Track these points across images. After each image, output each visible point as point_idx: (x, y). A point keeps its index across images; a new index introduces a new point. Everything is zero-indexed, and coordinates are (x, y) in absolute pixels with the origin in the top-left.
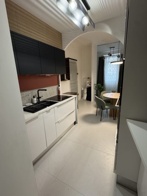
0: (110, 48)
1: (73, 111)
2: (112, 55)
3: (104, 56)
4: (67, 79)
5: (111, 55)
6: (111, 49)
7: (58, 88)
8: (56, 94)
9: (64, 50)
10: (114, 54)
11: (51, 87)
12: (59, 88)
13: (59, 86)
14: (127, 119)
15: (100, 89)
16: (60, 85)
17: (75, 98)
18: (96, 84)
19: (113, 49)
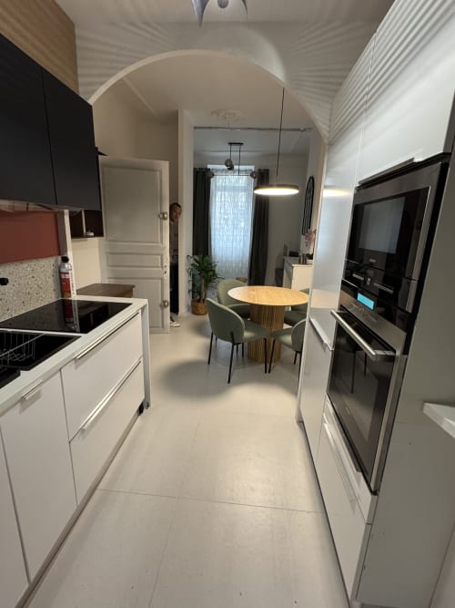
0: (231, 144)
1: (136, 361)
2: (236, 167)
3: (209, 166)
4: (92, 234)
5: (231, 168)
6: (234, 147)
7: (59, 268)
8: (50, 297)
9: (91, 102)
10: (242, 167)
11: (25, 265)
12: (63, 270)
13: (65, 260)
14: (427, 404)
15: (207, 272)
16: (70, 255)
17: (143, 309)
18: (191, 255)
19: (237, 147)
